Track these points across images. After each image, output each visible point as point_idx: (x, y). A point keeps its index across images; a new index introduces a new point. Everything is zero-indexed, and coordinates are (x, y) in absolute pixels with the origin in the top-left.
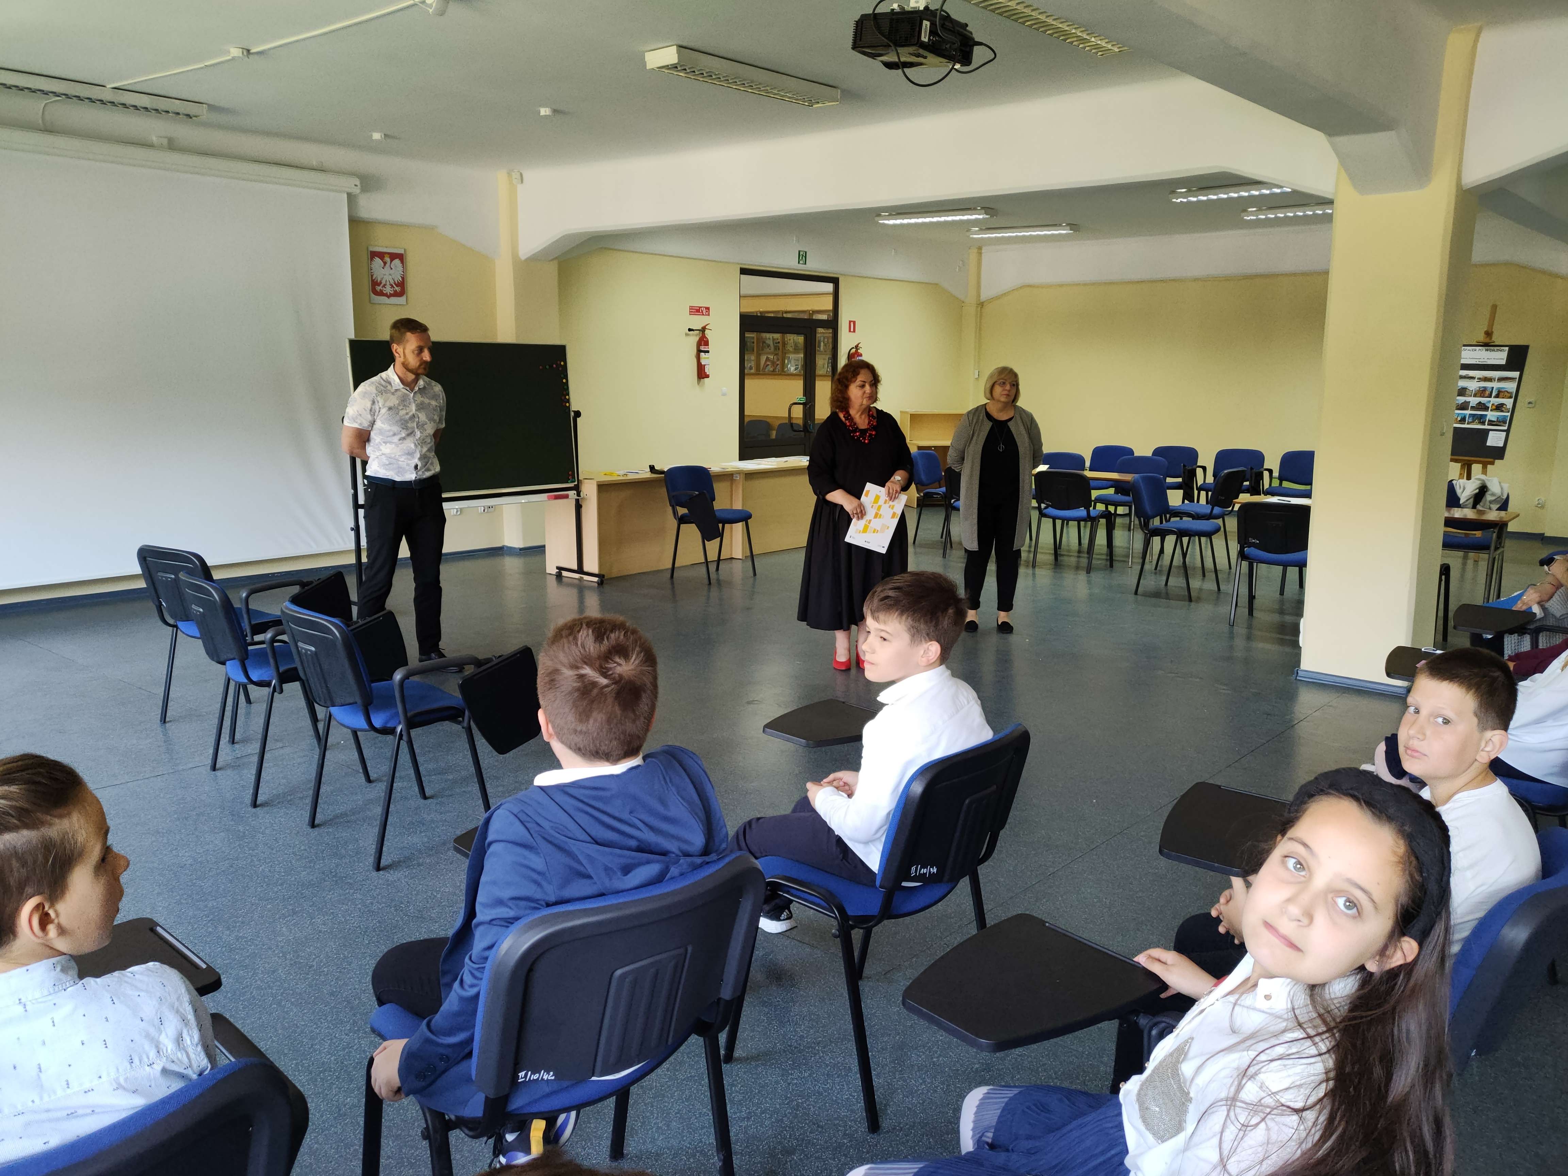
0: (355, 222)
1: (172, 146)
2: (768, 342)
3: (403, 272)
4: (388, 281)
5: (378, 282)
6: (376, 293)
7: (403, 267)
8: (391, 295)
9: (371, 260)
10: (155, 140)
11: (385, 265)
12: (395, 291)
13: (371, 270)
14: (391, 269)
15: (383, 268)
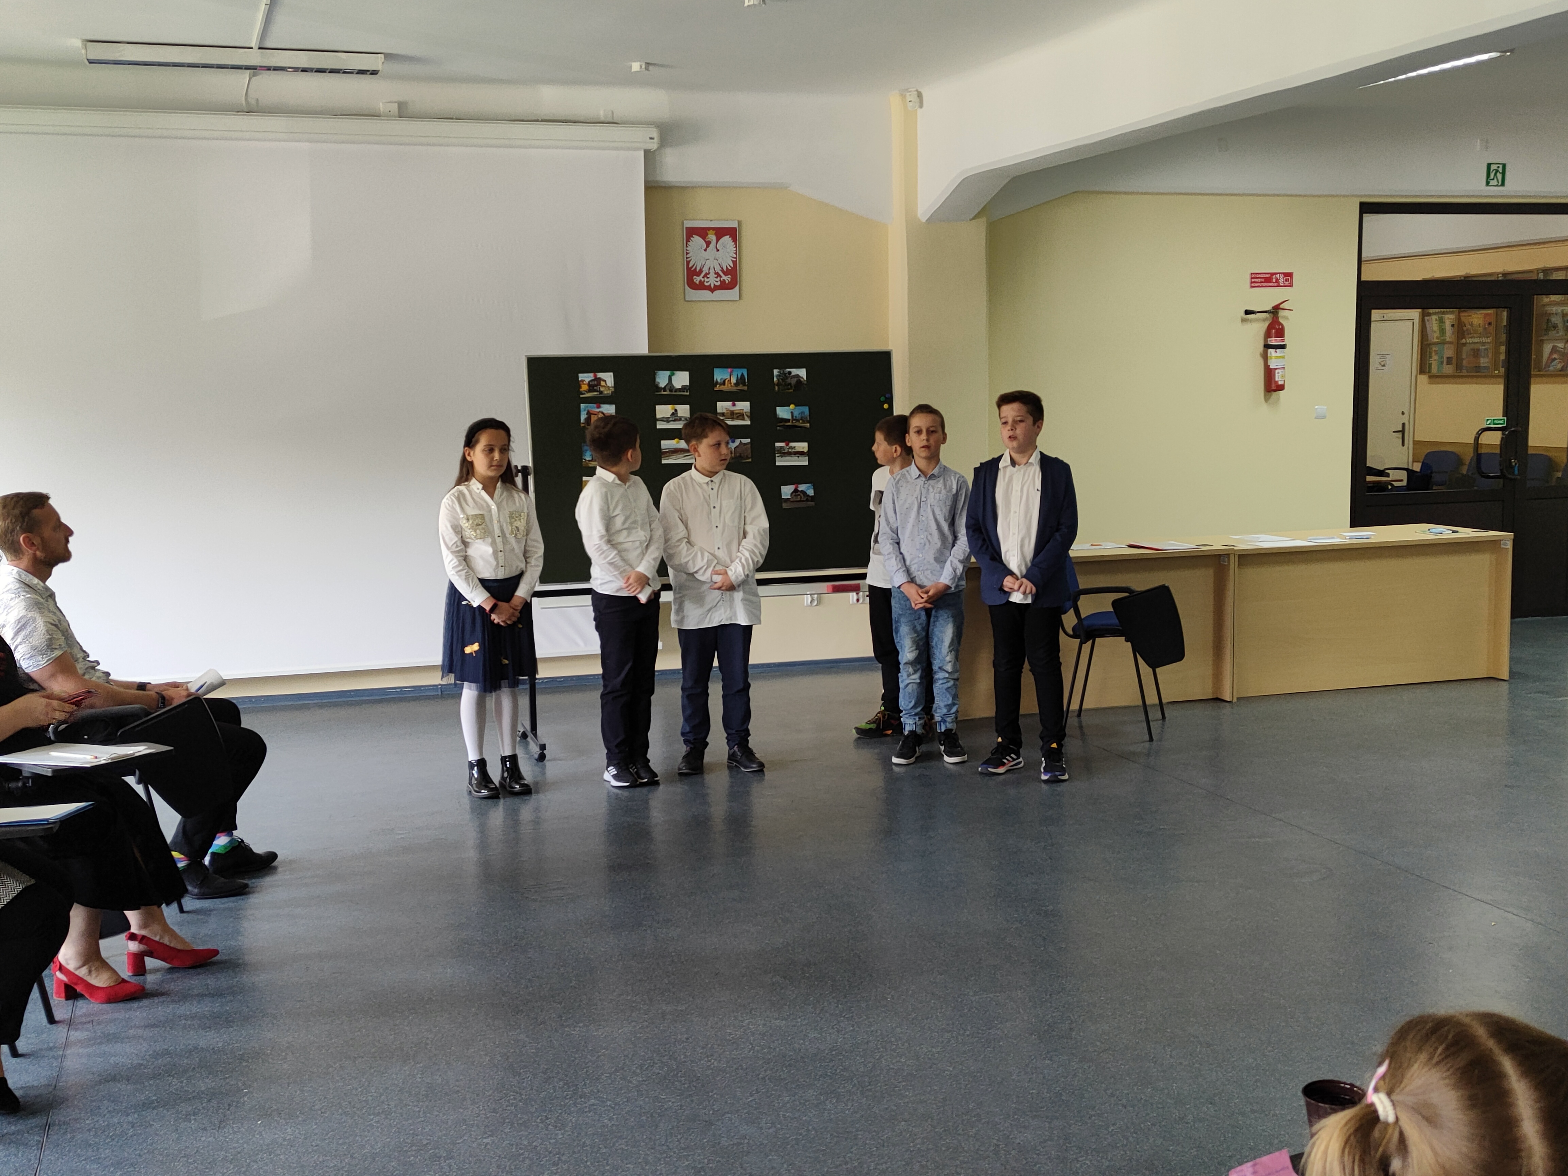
0: (656, 190)
1: (404, 112)
3: (736, 254)
4: (712, 267)
5: (698, 270)
6: (693, 286)
7: (736, 247)
8: (717, 288)
9: (688, 241)
10: (382, 107)
11: (708, 246)
12: (723, 282)
13: (687, 254)
14: (718, 250)
15: (705, 250)
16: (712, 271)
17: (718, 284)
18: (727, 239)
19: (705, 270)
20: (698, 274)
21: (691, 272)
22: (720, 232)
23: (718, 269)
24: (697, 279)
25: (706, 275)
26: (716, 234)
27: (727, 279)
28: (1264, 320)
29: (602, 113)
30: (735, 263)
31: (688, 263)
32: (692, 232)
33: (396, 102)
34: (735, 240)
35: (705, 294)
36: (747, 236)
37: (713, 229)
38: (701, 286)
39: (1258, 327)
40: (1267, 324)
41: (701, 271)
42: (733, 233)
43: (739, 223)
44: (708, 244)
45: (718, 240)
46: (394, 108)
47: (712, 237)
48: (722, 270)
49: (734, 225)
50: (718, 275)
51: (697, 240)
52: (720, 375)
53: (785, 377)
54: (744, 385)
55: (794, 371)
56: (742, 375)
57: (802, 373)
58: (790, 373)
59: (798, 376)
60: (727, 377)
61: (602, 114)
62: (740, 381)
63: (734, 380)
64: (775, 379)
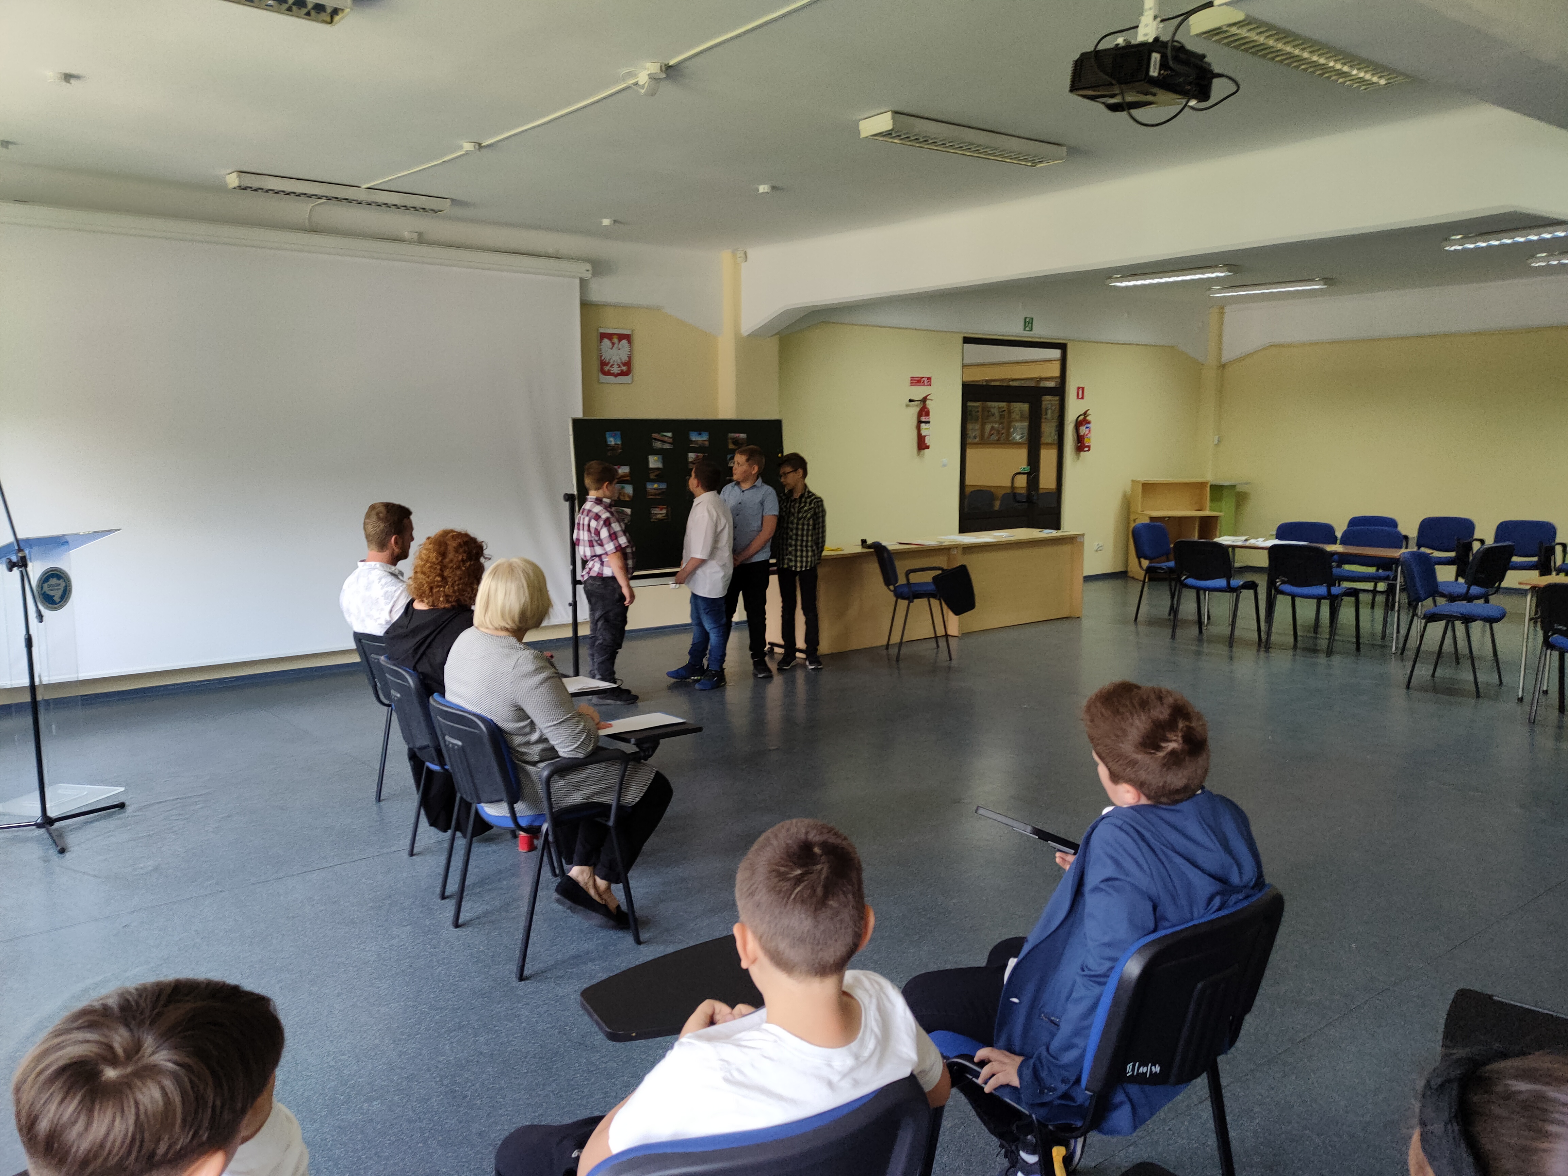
0: (585, 305)
1: (421, 240)
2: (993, 410)
3: (629, 352)
4: (615, 361)
5: (607, 362)
6: (604, 373)
7: (630, 347)
8: (617, 374)
9: (601, 342)
11: (613, 346)
12: (622, 371)
13: (601, 351)
14: (619, 349)
15: (612, 349)
16: (615, 363)
17: (620, 372)
18: (624, 342)
19: (611, 362)
20: (607, 364)
21: (603, 364)
22: (621, 337)
23: (619, 362)
24: (606, 368)
25: (612, 366)
26: (618, 338)
27: (624, 368)
28: (917, 406)
30: (630, 358)
31: (601, 356)
32: (603, 336)
33: (417, 232)
34: (629, 342)
35: (611, 379)
36: (636, 341)
37: (617, 334)
38: (608, 373)
39: (914, 410)
40: (918, 409)
41: (609, 363)
42: (627, 337)
43: (632, 331)
44: (613, 344)
45: (619, 342)
47: (616, 340)
48: (622, 363)
49: (628, 332)
50: (619, 366)
51: (606, 342)
61: (551, 251)
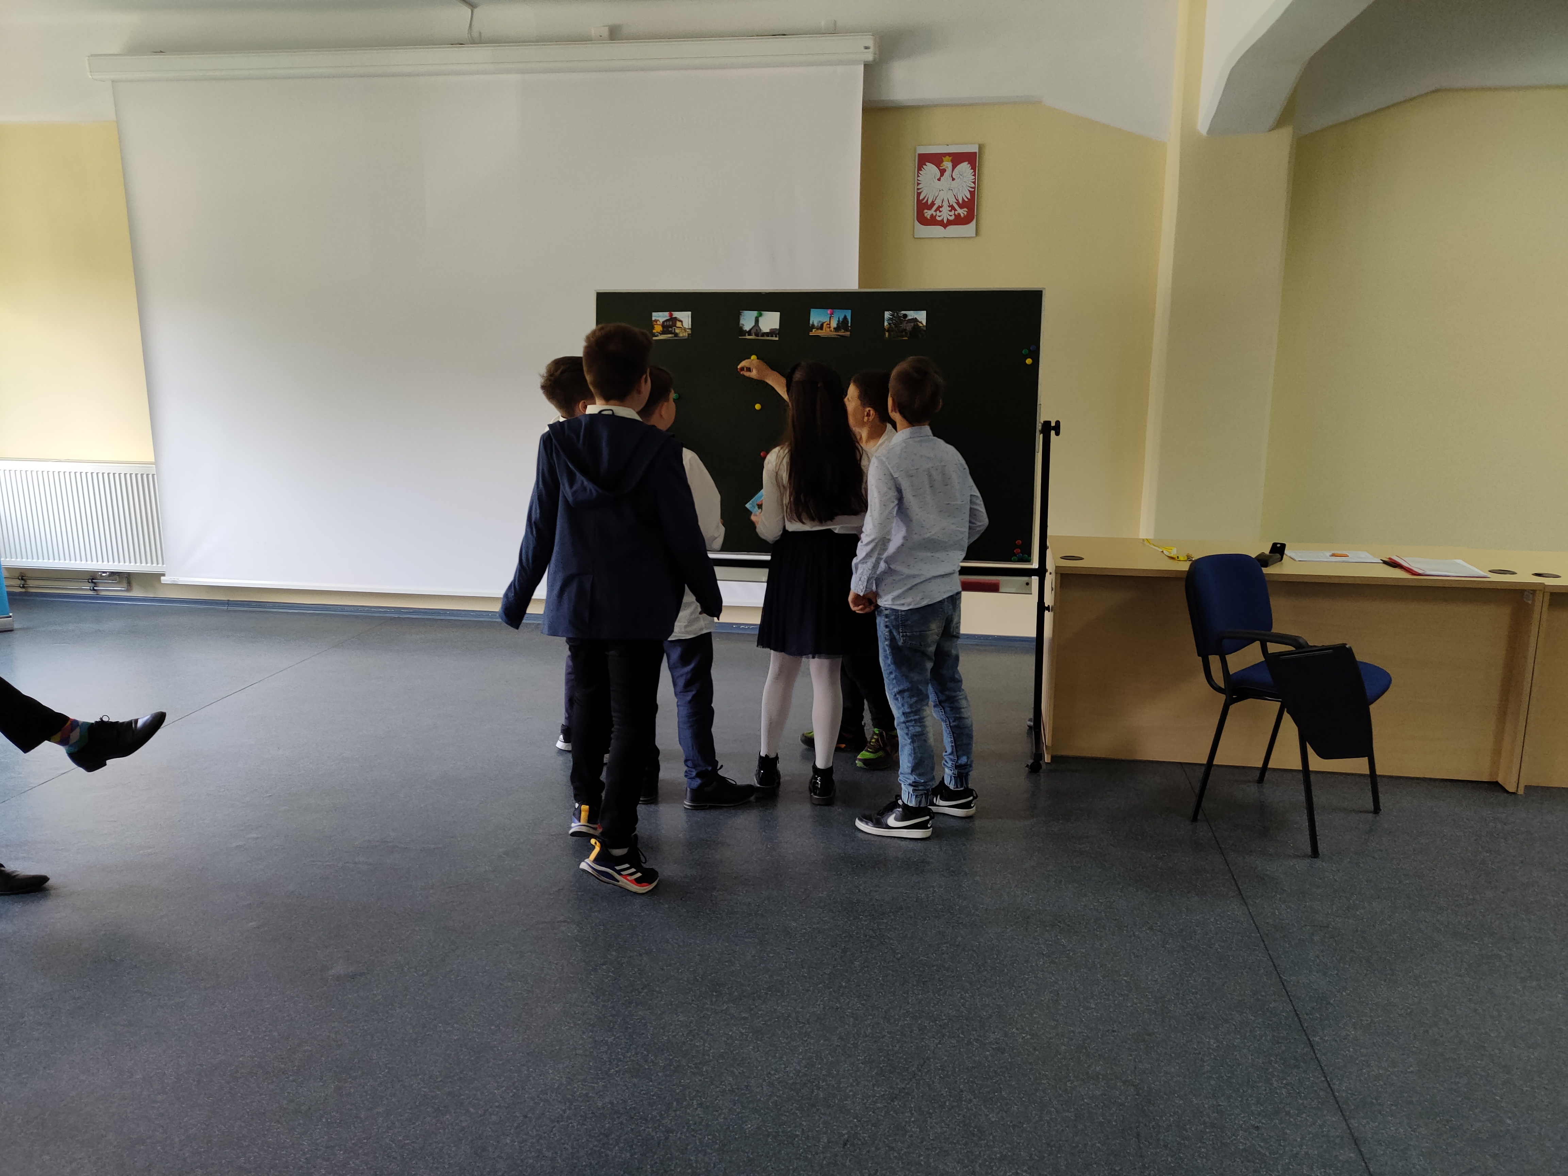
1: (616, 35)
3: (974, 183)
4: (946, 200)
5: (929, 202)
6: (922, 220)
7: (974, 175)
8: (950, 223)
9: (920, 169)
10: (593, 32)
11: (942, 175)
12: (958, 216)
13: (918, 184)
14: (953, 179)
15: (939, 180)
16: (946, 204)
17: (952, 218)
18: (965, 167)
19: (938, 203)
20: (930, 207)
21: (922, 206)
22: (957, 159)
23: (953, 201)
24: (928, 213)
25: (938, 209)
26: (952, 161)
27: (962, 212)
29: (823, 23)
30: (972, 193)
31: (919, 194)
32: (924, 159)
33: (607, 26)
34: (974, 167)
35: (937, 230)
36: (988, 162)
37: (949, 154)
38: (933, 221)
41: (933, 204)
42: (971, 159)
43: (980, 146)
44: (943, 172)
45: (954, 168)
46: (605, 32)
47: (947, 164)
48: (958, 203)
49: (974, 149)
50: (952, 208)
51: (931, 169)
52: (816, 317)
53: (899, 321)
54: (846, 330)
55: (911, 314)
56: (845, 317)
57: (921, 316)
58: (905, 316)
59: (915, 320)
60: (826, 320)
62: (842, 325)
63: (834, 324)
64: (886, 324)
